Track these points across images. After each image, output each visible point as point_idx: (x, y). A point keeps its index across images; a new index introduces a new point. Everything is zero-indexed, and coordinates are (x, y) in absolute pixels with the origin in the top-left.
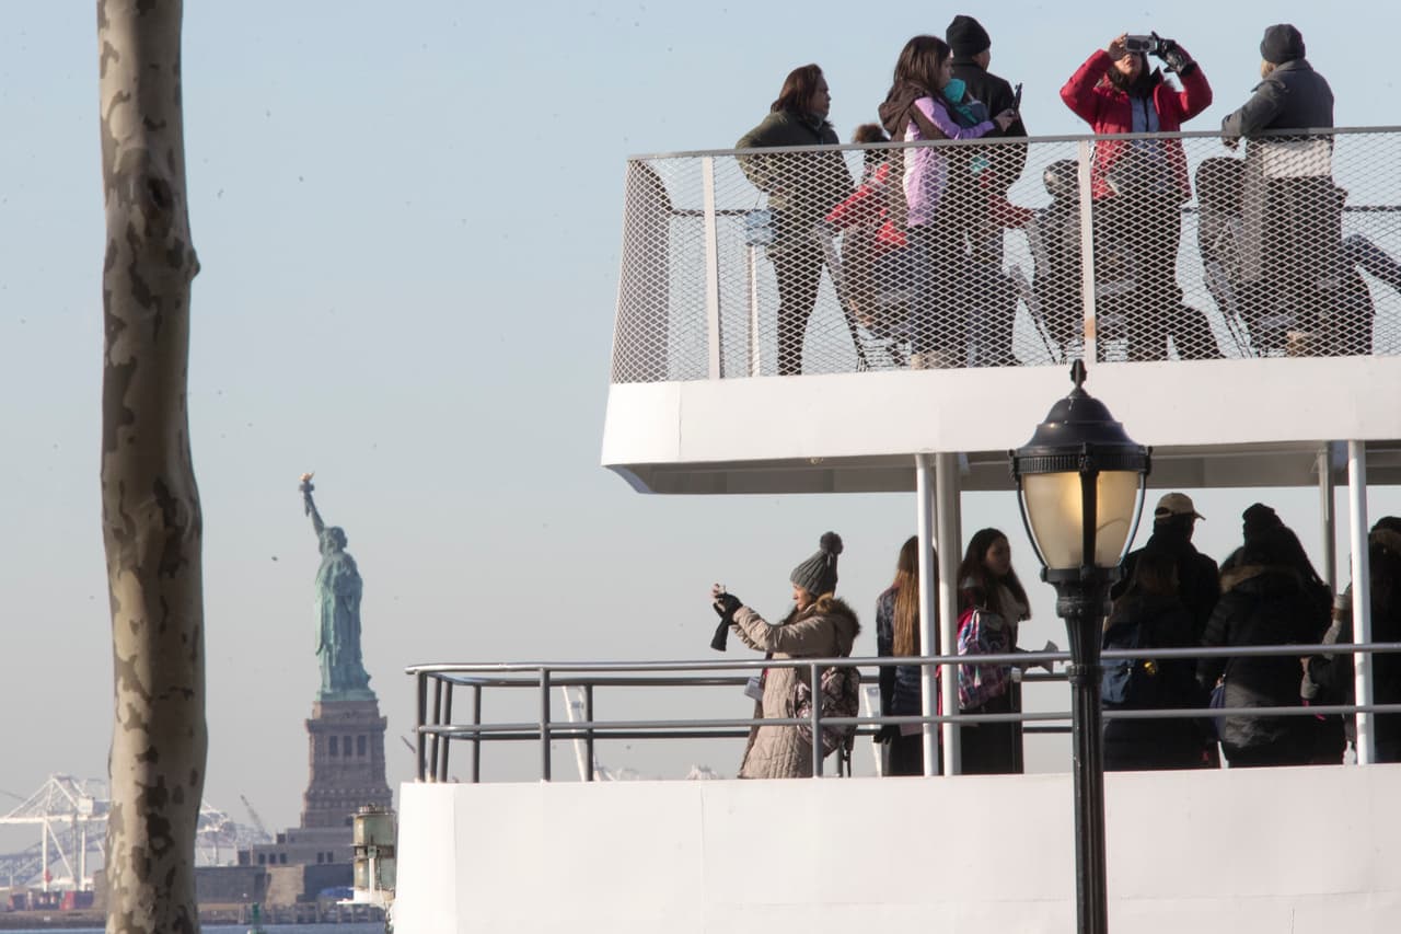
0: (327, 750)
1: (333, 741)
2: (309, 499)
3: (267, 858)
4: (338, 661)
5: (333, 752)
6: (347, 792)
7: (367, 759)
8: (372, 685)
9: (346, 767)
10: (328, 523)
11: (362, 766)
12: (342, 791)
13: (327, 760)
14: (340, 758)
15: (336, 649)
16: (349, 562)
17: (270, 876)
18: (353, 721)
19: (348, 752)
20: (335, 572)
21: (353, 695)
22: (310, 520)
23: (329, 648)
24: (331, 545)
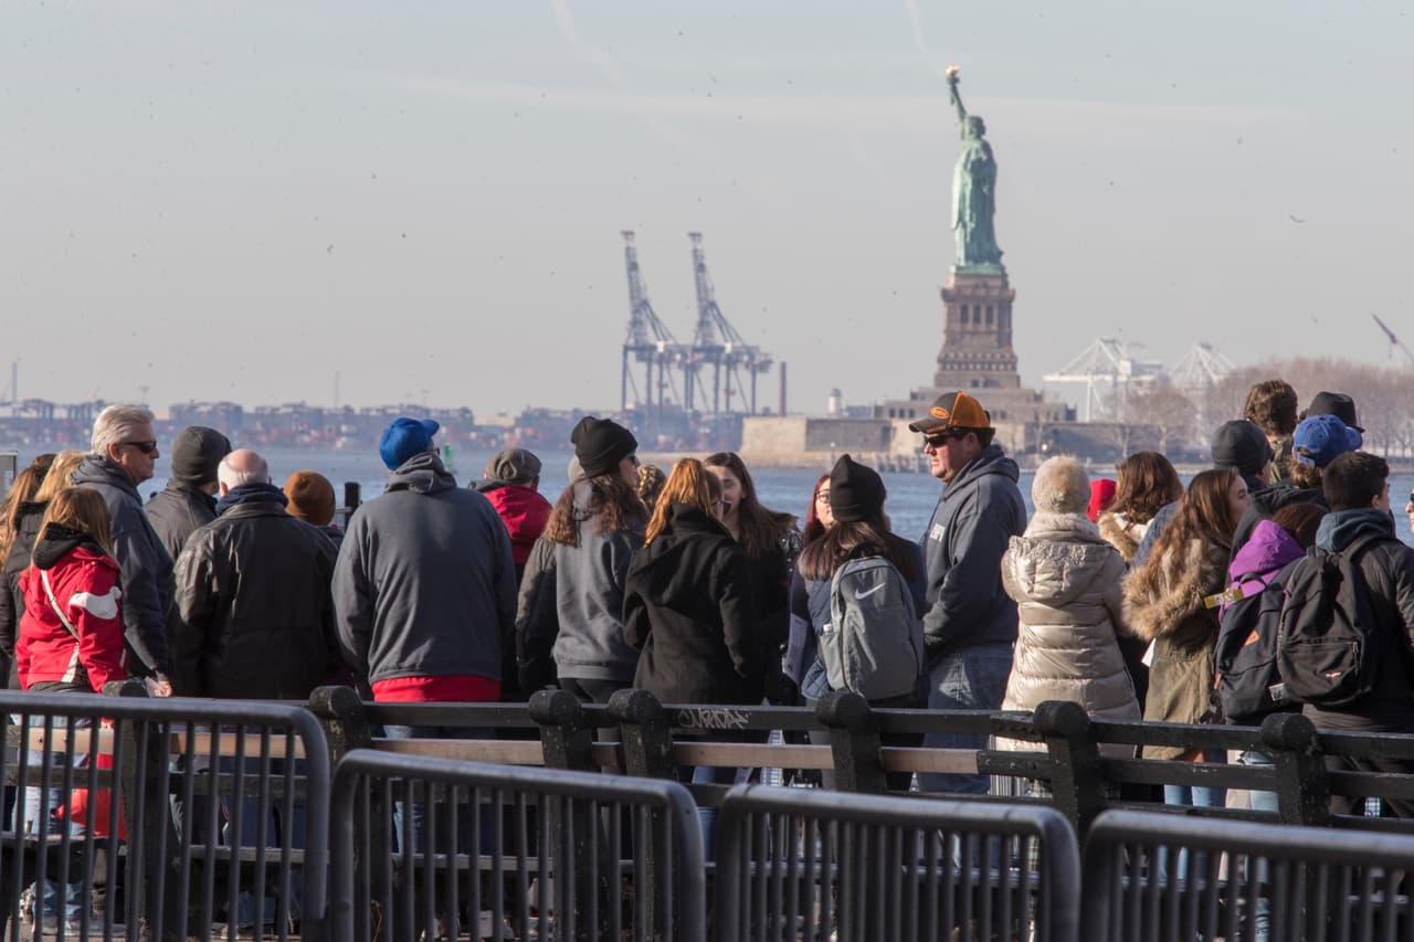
0: (959, 316)
1: (964, 309)
2: (954, 91)
3: (897, 413)
4: (972, 239)
5: (964, 319)
6: (975, 356)
7: (994, 327)
8: (1004, 260)
9: (975, 333)
10: (971, 111)
11: (989, 333)
12: (970, 355)
13: (957, 327)
14: (970, 326)
15: (971, 226)
16: (986, 148)
17: (895, 429)
18: (982, 292)
19: (977, 320)
20: (973, 157)
21: (986, 268)
22: (955, 108)
23: (965, 226)
24: (971, 132)
